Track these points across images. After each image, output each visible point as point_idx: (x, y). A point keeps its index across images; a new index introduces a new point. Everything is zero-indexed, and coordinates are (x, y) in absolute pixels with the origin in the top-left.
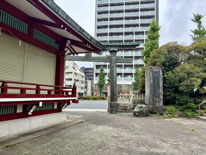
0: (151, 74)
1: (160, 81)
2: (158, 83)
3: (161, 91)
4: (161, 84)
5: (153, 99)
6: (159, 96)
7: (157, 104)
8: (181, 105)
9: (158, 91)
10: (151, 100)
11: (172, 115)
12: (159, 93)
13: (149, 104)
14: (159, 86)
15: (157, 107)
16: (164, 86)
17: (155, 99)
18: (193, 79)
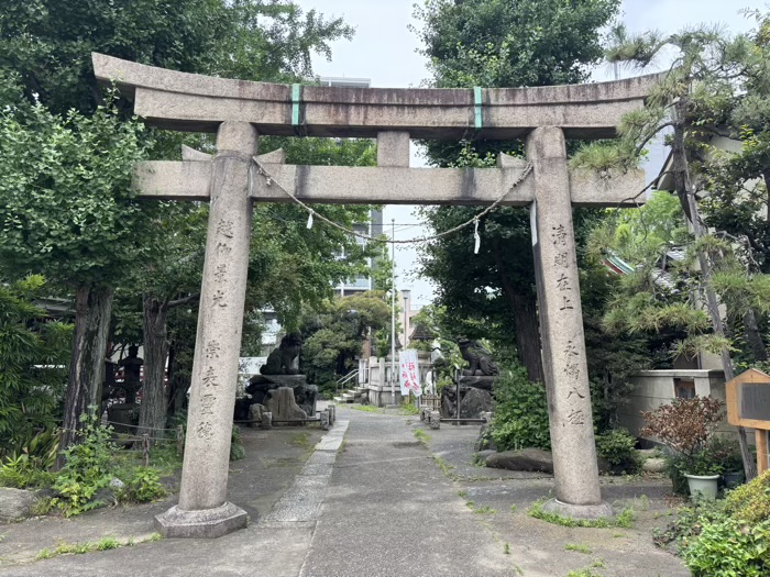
18: (328, 350)
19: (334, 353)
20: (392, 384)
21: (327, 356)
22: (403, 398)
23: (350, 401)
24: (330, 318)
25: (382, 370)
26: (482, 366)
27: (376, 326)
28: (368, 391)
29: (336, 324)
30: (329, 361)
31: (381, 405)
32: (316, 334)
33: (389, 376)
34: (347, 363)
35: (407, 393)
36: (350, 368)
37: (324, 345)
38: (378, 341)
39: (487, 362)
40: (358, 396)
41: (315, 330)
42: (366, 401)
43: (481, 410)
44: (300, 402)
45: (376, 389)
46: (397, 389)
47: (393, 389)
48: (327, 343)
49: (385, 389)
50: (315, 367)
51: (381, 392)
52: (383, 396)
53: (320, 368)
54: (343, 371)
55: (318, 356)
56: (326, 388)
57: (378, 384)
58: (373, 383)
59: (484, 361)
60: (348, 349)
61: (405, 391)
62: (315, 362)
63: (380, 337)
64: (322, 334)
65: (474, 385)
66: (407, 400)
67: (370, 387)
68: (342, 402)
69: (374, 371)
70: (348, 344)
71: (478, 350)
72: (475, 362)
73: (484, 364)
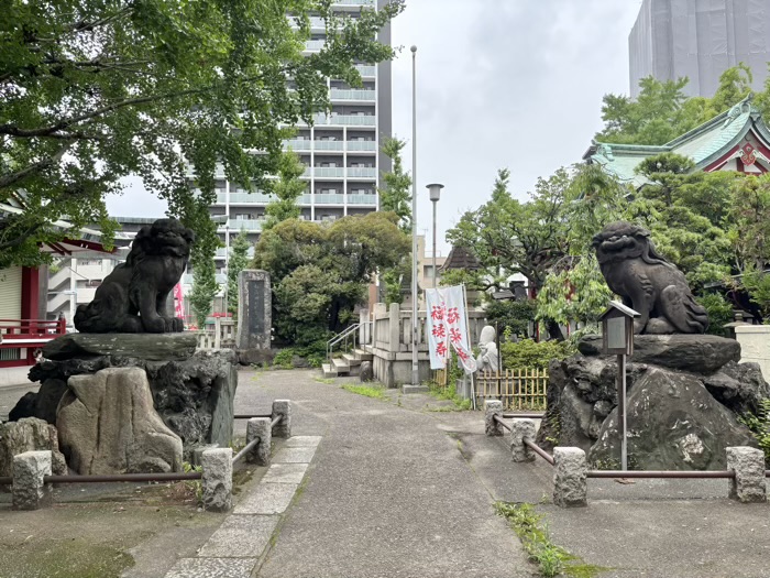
0: (246, 287)
1: (266, 301)
2: (262, 302)
3: (268, 319)
4: (267, 306)
5: (249, 337)
6: (261, 330)
7: (258, 345)
8: (306, 345)
9: (261, 320)
10: (245, 338)
11: (282, 364)
12: (263, 324)
13: (242, 347)
14: (263, 309)
15: (257, 351)
16: (273, 309)
17: (254, 335)
18: (314, 295)
19: (322, 299)
20: (413, 348)
21: (311, 304)
22: (432, 373)
23: (343, 374)
24: (317, 248)
25: (394, 324)
26: (669, 309)
27: (384, 262)
28: (371, 358)
29: (326, 259)
30: (314, 312)
31: (394, 385)
32: (295, 273)
33: (407, 333)
34: (343, 315)
35: (443, 366)
36: (347, 322)
37: (308, 287)
38: (388, 286)
39: (683, 299)
40: (356, 365)
41: (294, 266)
42: (369, 376)
43: (685, 431)
44: (170, 407)
45: (385, 355)
46: (423, 356)
47: (414, 357)
48: (313, 285)
49: (400, 356)
50: (295, 321)
51: (392, 362)
52: (397, 368)
53: (301, 321)
54: (337, 326)
55: (298, 304)
56: (313, 351)
57: (389, 348)
58: (379, 345)
59: (671, 295)
60: (343, 294)
61: (438, 362)
62: (294, 314)
63: (390, 281)
64: (305, 272)
65: (651, 360)
66: (442, 379)
67: (374, 352)
68: (330, 375)
69: (380, 325)
70: (344, 287)
71: (656, 267)
72: (647, 297)
73: (675, 304)
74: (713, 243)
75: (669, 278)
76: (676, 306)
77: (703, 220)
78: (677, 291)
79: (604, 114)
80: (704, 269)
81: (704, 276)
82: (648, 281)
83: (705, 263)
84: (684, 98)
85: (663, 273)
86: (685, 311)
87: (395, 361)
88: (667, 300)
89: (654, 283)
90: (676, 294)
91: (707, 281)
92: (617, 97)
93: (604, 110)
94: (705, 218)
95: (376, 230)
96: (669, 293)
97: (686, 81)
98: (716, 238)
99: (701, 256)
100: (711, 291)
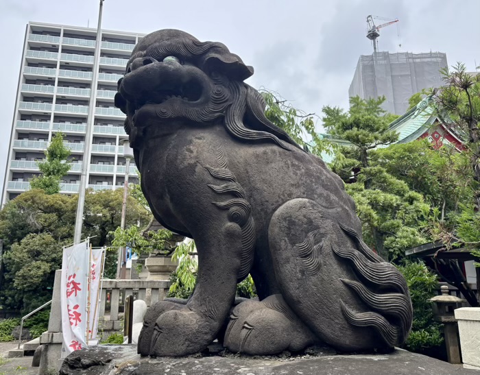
18: (40, 262)
21: (33, 272)
30: (35, 279)
32: (25, 240)
37: (36, 256)
48: (39, 253)
51: (48, 345)
64: (33, 240)
71: (260, 150)
72: (230, 235)
73: (306, 255)
74: (412, 207)
75: (292, 178)
76: (310, 263)
77: (401, 184)
78: (315, 215)
79: (324, 123)
80: (405, 234)
81: (405, 242)
82: (234, 186)
83: (406, 228)
84: (384, 112)
85: (277, 164)
86: (338, 277)
87: (51, 344)
88: (284, 243)
89: (252, 192)
90: (311, 225)
91: (409, 248)
92: (332, 108)
93: (324, 120)
94: (403, 182)
95: (112, 201)
96: (290, 221)
97: (384, 99)
98: (415, 202)
99: (401, 221)
100: (413, 258)
